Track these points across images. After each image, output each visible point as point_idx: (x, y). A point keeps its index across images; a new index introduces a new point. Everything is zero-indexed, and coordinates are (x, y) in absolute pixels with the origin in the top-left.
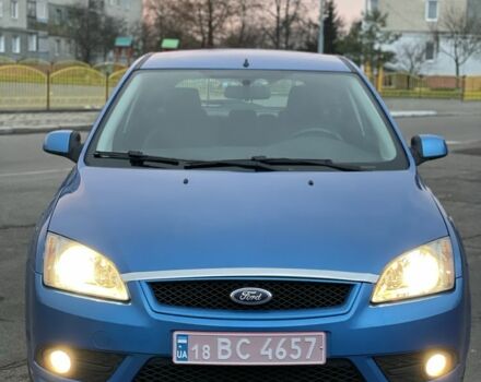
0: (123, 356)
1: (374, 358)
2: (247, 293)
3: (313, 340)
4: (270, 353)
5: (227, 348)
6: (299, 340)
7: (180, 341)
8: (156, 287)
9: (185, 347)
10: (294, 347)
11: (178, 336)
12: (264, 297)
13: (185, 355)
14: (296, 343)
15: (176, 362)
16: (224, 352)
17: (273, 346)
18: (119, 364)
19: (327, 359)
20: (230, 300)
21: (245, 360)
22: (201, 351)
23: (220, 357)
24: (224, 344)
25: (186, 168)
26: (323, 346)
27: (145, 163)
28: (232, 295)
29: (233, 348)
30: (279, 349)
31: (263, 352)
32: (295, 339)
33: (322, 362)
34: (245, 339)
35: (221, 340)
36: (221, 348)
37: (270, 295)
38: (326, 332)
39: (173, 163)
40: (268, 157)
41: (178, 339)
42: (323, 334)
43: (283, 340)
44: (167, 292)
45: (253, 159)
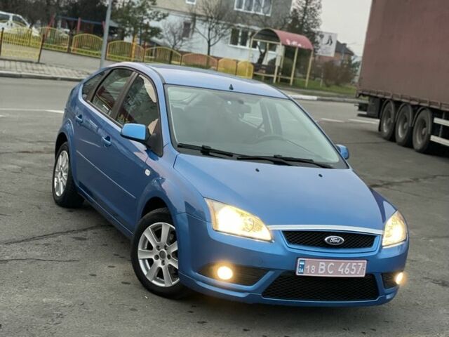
0: (266, 270)
1: (382, 274)
2: (334, 239)
3: (361, 264)
4: (342, 271)
5: (323, 267)
6: (355, 264)
7: (301, 263)
8: (286, 233)
9: (303, 267)
10: (353, 268)
11: (301, 260)
12: (341, 241)
13: (302, 271)
14: (355, 266)
15: (297, 274)
16: (322, 270)
17: (344, 267)
18: (264, 275)
19: (366, 275)
20: (325, 242)
21: (331, 274)
22: (311, 269)
23: (320, 272)
24: (322, 265)
25: (238, 159)
26: (365, 268)
27: (210, 153)
28: (326, 239)
29: (326, 268)
30: (347, 269)
31: (339, 270)
32: (354, 263)
33: (363, 276)
34: (332, 263)
35: (321, 263)
36: (320, 267)
37: (343, 240)
38: (367, 260)
39: (229, 155)
40: (283, 156)
41: (300, 263)
42: (366, 261)
43: (349, 264)
44: (292, 237)
45: (275, 157)
